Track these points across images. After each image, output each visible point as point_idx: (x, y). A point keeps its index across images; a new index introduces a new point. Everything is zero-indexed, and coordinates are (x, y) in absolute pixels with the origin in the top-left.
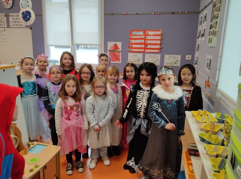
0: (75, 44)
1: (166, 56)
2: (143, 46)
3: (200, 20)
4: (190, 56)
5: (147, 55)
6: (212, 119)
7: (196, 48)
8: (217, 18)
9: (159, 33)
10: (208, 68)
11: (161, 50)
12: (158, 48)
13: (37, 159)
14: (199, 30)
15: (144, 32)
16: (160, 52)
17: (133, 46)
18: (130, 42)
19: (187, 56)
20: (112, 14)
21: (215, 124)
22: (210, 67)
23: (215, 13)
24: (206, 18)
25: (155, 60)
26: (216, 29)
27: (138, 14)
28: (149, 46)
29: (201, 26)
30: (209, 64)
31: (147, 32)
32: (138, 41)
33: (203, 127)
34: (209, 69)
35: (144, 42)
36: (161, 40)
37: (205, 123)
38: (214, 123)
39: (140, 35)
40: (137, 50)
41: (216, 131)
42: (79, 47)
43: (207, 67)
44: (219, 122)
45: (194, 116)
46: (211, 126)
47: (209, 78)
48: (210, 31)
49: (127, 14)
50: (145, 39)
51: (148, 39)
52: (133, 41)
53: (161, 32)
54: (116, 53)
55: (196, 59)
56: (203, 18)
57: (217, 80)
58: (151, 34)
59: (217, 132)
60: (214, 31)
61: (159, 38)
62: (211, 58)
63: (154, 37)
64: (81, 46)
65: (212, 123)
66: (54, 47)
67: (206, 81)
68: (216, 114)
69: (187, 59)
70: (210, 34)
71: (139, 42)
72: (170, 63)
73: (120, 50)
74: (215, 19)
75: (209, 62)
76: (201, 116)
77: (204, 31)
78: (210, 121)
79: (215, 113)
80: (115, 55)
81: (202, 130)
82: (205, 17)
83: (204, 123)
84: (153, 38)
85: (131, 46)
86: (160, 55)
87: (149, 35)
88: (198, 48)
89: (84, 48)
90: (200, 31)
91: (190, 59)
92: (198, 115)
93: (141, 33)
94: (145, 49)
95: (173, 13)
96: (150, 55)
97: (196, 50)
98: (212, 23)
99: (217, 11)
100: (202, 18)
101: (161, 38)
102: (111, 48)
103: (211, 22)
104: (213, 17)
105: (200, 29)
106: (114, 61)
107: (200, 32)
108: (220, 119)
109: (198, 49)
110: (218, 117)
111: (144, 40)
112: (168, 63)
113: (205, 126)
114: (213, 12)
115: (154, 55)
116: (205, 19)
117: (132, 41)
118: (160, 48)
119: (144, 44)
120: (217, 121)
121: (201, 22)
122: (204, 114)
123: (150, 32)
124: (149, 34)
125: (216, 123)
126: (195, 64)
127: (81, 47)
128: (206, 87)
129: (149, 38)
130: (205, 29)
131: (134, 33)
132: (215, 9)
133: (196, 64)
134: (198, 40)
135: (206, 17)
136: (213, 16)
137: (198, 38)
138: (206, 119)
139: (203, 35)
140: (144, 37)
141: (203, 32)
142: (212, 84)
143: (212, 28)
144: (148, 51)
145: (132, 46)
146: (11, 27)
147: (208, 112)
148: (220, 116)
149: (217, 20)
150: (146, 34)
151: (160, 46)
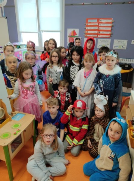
1: (115, 41)
5: (99, 40)
9: (110, 21)
11: (111, 36)
12: (109, 33)
25: (106, 44)
27: (93, 4)
35: (97, 29)
36: (112, 27)
49: (84, 4)
50: (98, 26)
52: (89, 28)
53: (112, 20)
58: (103, 21)
61: (110, 25)
72: (118, 47)
84: (105, 25)
85: (86, 32)
87: (102, 23)
93: (95, 21)
95: (124, 3)
96: (102, 40)
101: (112, 25)
102: (70, 34)
112: (116, 47)
115: (105, 40)
118: (111, 34)
124: (102, 21)
129: (102, 25)
131: (89, 21)
140: (97, 24)
150: (100, 21)
151: (111, 32)
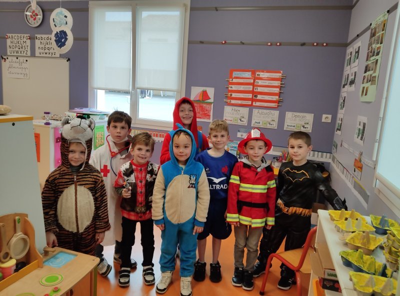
0: (138, 88)
1: (289, 115)
2: (250, 96)
3: (348, 57)
4: (330, 116)
5: (255, 111)
6: (366, 226)
7: (340, 103)
8: (378, 54)
9: (278, 75)
10: (360, 137)
11: (281, 104)
12: (275, 99)
13: (58, 278)
14: (345, 73)
15: (252, 74)
16: (279, 107)
17: (234, 95)
18: (227, 88)
19: (324, 116)
20: (202, 42)
21: (370, 235)
22: (363, 135)
23: (374, 46)
24: (358, 55)
25: (269, 120)
26: (375, 72)
27: (243, 44)
28: (259, 97)
29: (349, 66)
30: (361, 132)
31: (257, 73)
32: (242, 88)
33: (349, 240)
34: (361, 139)
35: (251, 89)
36: (281, 88)
37: (353, 232)
38: (368, 233)
39: (246, 77)
40: (239, 102)
41: (372, 247)
42: (145, 93)
43: (358, 136)
44: (376, 232)
45: (333, 219)
46: (363, 239)
47: (361, 154)
48: (365, 76)
49: (225, 42)
50: (253, 84)
51: (259, 84)
52: (234, 88)
53: (280, 74)
54: (204, 105)
55: (339, 122)
56: (354, 54)
57: (374, 159)
58: (264, 76)
59: (373, 251)
60: (371, 75)
61: (277, 83)
62: (366, 121)
63: (268, 81)
64: (150, 92)
65: (364, 234)
66: (104, 91)
67: (356, 160)
68: (372, 218)
69: (323, 120)
70: (365, 80)
72: (294, 126)
73: (212, 100)
74: (373, 56)
75: (361, 128)
76: (346, 219)
77: (354, 75)
78: (361, 230)
79: (370, 215)
80: (202, 109)
81: (346, 244)
82: (356, 52)
83: (350, 232)
84: (267, 83)
85: (229, 95)
86: (278, 112)
87: (261, 79)
88: (344, 104)
89: (155, 96)
90: (348, 74)
91: (330, 121)
92: (341, 217)
93: (248, 75)
94: (252, 100)
95: (303, 44)
96: (261, 111)
97: (340, 107)
98: (369, 62)
99: (378, 43)
100: (351, 54)
102: (196, 97)
103: (367, 60)
104: (371, 52)
105: (348, 72)
106: (201, 118)
107: (347, 77)
108: (379, 227)
109: (344, 106)
110: (376, 224)
111: (252, 86)
112: (291, 126)
113: (352, 238)
114: (370, 44)
115: (268, 111)
116: (356, 56)
117: (231, 87)
118: (279, 101)
119: (252, 92)
120: (375, 230)
121: (350, 61)
122: (352, 216)
123: (262, 73)
124: (261, 76)
125: (373, 234)
126: (338, 129)
127: (150, 94)
128: (356, 169)
130: (355, 73)
131: (235, 74)
132: (374, 40)
133: (340, 130)
134: (343, 90)
135: (358, 52)
136: (370, 50)
137: (344, 87)
138: (354, 225)
139: (352, 82)
140: (252, 81)
141: (353, 77)
142: (367, 165)
143: (369, 71)
144: (258, 104)
145: (231, 95)
146: (36, 56)
147: (358, 213)
148: (378, 222)
149: (377, 57)
150: (256, 76)
151: (279, 97)
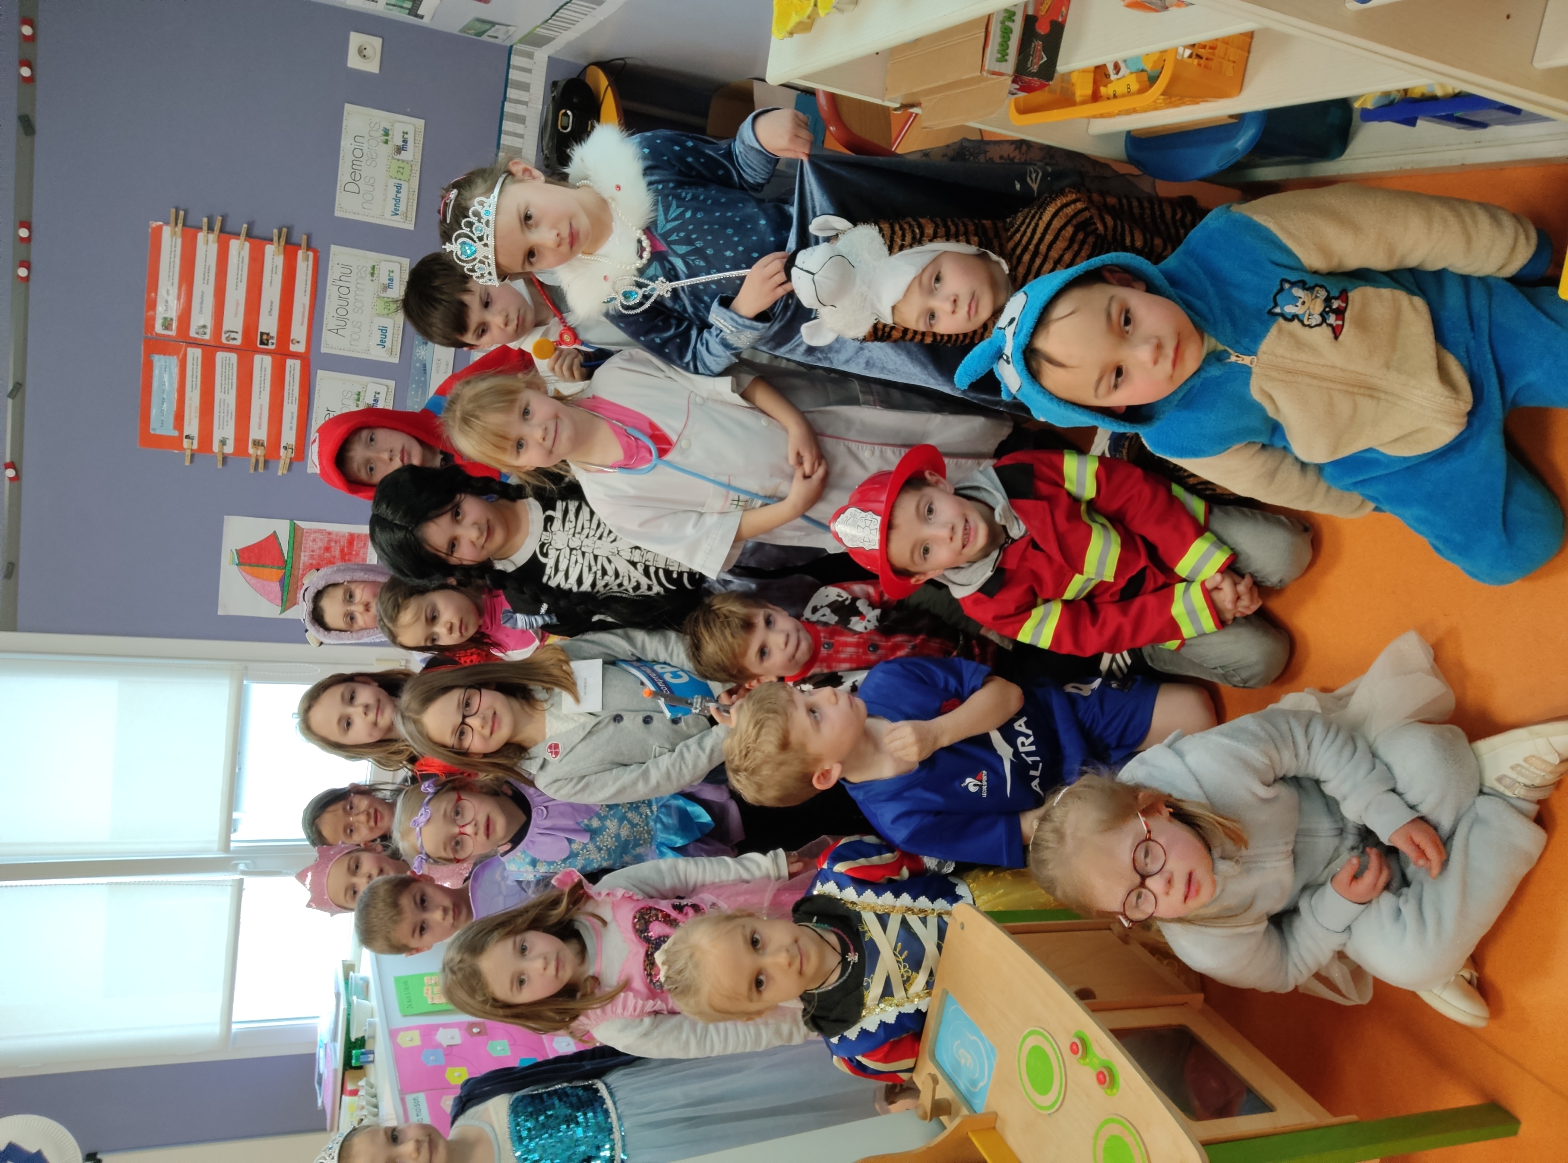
2: (263, 364)
4: (356, 39)
12: (280, 260)
17: (259, 431)
19: (354, 61)
25: (370, 288)
27: (18, 388)
31: (159, 328)
36: (226, 234)
50: (210, 349)
53: (167, 231)
69: (372, 66)
71: (233, 393)
73: (282, 528)
85: (260, 452)
86: (334, 248)
91: (377, 42)
94: (282, 354)
96: (330, 319)
101: (211, 229)
102: (266, 594)
111: (220, 356)
117: (223, 442)
123: (160, 309)
124: (173, 313)
144: (299, 331)
145: (257, 443)
150: (172, 333)
151: (271, 241)
